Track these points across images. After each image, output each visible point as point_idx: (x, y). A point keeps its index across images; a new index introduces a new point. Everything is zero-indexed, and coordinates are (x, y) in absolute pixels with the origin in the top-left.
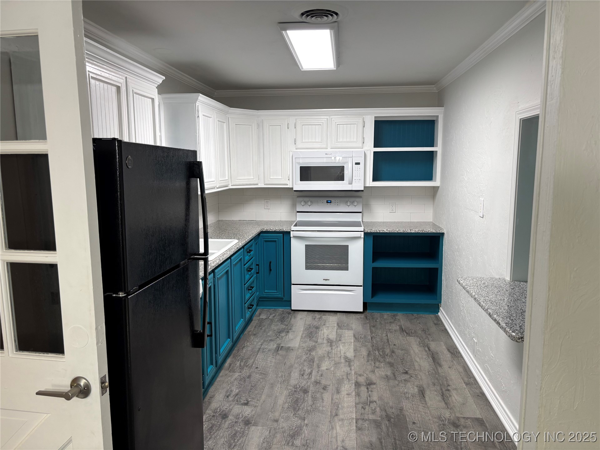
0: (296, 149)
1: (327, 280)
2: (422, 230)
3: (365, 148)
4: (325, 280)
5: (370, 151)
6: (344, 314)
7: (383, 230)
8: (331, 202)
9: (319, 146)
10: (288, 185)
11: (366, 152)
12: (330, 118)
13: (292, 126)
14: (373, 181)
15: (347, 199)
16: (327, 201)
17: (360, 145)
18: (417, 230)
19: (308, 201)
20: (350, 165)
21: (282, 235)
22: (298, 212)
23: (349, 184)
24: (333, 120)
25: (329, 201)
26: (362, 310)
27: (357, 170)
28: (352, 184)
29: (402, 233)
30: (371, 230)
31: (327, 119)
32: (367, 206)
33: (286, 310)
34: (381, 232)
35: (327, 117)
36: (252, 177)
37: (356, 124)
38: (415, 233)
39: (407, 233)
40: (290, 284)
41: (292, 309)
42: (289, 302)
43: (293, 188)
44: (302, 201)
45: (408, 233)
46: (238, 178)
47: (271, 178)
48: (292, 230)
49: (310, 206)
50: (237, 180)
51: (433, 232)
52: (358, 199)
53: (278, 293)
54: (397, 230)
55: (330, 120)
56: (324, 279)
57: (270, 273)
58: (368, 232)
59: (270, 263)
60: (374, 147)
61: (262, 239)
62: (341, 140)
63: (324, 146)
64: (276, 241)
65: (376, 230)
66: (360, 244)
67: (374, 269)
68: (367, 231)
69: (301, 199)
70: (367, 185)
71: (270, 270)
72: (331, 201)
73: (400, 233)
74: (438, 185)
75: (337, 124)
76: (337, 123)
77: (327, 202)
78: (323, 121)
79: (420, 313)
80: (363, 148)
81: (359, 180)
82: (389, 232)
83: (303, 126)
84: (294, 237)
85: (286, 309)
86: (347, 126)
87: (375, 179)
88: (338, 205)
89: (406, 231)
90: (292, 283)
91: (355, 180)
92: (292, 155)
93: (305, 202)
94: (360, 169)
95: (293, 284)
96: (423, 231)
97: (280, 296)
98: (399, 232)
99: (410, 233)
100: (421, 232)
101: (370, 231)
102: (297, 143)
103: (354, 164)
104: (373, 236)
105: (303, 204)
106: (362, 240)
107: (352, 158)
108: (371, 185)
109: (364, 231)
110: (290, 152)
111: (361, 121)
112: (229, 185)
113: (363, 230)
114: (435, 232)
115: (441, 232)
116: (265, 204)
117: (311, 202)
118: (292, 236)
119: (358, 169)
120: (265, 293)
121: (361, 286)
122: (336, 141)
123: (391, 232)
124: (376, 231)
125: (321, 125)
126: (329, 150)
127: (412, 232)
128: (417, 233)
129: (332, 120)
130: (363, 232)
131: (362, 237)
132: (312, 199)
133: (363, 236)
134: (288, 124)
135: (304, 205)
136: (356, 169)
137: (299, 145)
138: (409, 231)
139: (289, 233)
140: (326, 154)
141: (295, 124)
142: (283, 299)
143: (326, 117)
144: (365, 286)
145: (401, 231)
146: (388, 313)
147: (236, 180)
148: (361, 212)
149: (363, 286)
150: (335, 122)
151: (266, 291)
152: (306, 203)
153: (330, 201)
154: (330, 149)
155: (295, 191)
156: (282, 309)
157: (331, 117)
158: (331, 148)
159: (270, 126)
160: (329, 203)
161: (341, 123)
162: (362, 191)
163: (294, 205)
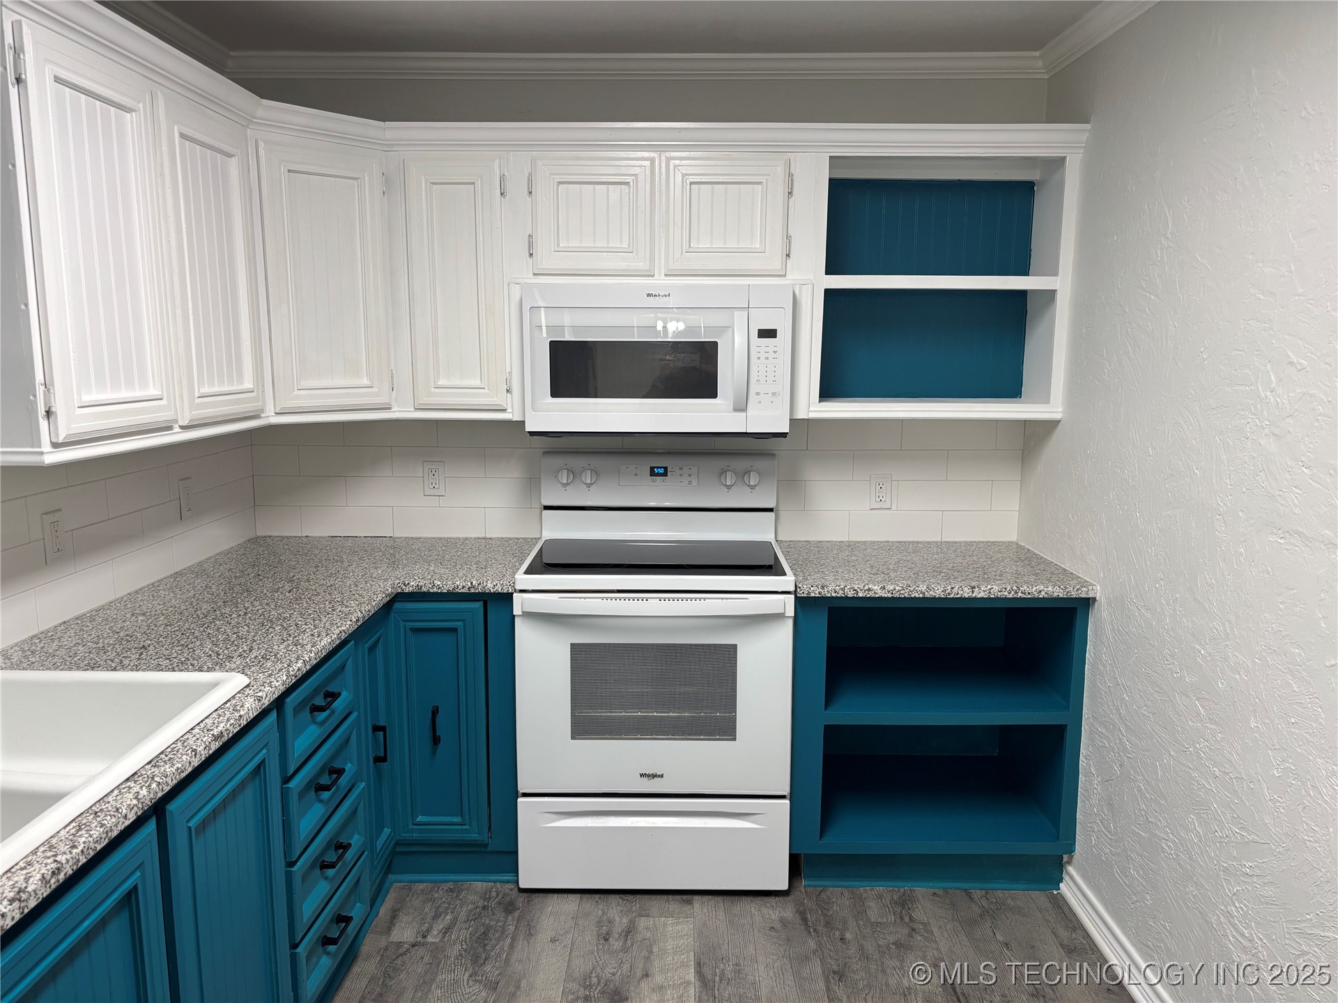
0: (534, 274)
1: (654, 776)
2: (1015, 588)
3: (793, 276)
4: (646, 779)
5: (810, 287)
6: (719, 899)
7: (869, 590)
8: (665, 474)
9: (623, 265)
10: (504, 410)
11: (797, 292)
12: (663, 158)
13: (517, 187)
14: (821, 396)
15: (723, 463)
16: (652, 469)
17: (776, 265)
18: (996, 588)
19: (584, 469)
20: (739, 340)
21: (478, 605)
22: (547, 508)
23: (736, 410)
24: (675, 166)
25: (658, 468)
26: (783, 885)
27: (767, 358)
28: (745, 410)
29: (939, 598)
30: (823, 587)
31: (652, 160)
32: (792, 485)
33: (499, 885)
34: (861, 595)
35: (653, 155)
36: (365, 381)
37: (760, 183)
38: (989, 599)
39: (960, 598)
40: (514, 794)
41: (522, 885)
42: (507, 858)
43: (524, 421)
44: (561, 469)
45: (962, 599)
46: (304, 384)
47: (442, 382)
48: (518, 587)
49: (589, 486)
50: (299, 392)
51: (1056, 595)
52: (761, 464)
53: (467, 827)
54: (923, 588)
55: (663, 165)
56: (642, 775)
57: (434, 752)
58: (813, 595)
59: (435, 712)
60: (827, 273)
61: (402, 623)
62: (705, 244)
63: (642, 265)
64: (455, 630)
65: (843, 589)
66: (780, 641)
67: (832, 733)
68: (809, 593)
69: (558, 461)
70: (801, 414)
71: (436, 740)
72: (666, 469)
73: (934, 599)
74: (1058, 416)
75: (691, 183)
76: (692, 179)
77: (653, 474)
78: (637, 170)
79: (995, 886)
80: (785, 276)
81: (774, 394)
82: (890, 595)
83: (561, 186)
84: (527, 615)
85: (501, 882)
86: (726, 189)
87: (827, 393)
88: (690, 483)
89: (955, 590)
90: (521, 789)
91: (758, 394)
92: (518, 298)
93: (571, 471)
94: (775, 355)
95: (525, 795)
96: (1016, 593)
97: (475, 836)
98: (927, 595)
99: (969, 599)
100: (1011, 596)
101: (820, 593)
102: (539, 251)
103: (755, 334)
104: (829, 608)
105: (565, 481)
106: (790, 623)
107: (746, 313)
108: (812, 415)
109: (796, 591)
110: (512, 286)
111: (780, 170)
112: (262, 411)
113: (792, 589)
114: (1061, 596)
115: (1084, 596)
116: (426, 475)
117: (595, 472)
118: (517, 610)
119: (771, 355)
120: (416, 825)
121: (783, 797)
122: (685, 247)
123: (897, 595)
124: (841, 592)
125: (627, 184)
126: (660, 281)
127: (979, 596)
128: (997, 599)
129: (672, 168)
130: (793, 596)
131: (787, 615)
132: (596, 462)
133: (790, 612)
134: (502, 179)
135: (567, 484)
136: (763, 356)
137: (547, 259)
138: (967, 593)
139: (507, 598)
140: (649, 295)
141: (530, 180)
142: (486, 846)
143: (646, 154)
144: (794, 796)
145: (938, 592)
146: (880, 888)
147: (296, 392)
148: (771, 510)
149: (788, 797)
150: (684, 175)
151: (420, 819)
152: (575, 474)
153: (661, 471)
154: (663, 277)
155: (532, 434)
156: (485, 884)
157: (668, 154)
158: (666, 275)
159: (434, 186)
160: (659, 475)
161: (704, 179)
162: (784, 435)
163: (532, 484)
